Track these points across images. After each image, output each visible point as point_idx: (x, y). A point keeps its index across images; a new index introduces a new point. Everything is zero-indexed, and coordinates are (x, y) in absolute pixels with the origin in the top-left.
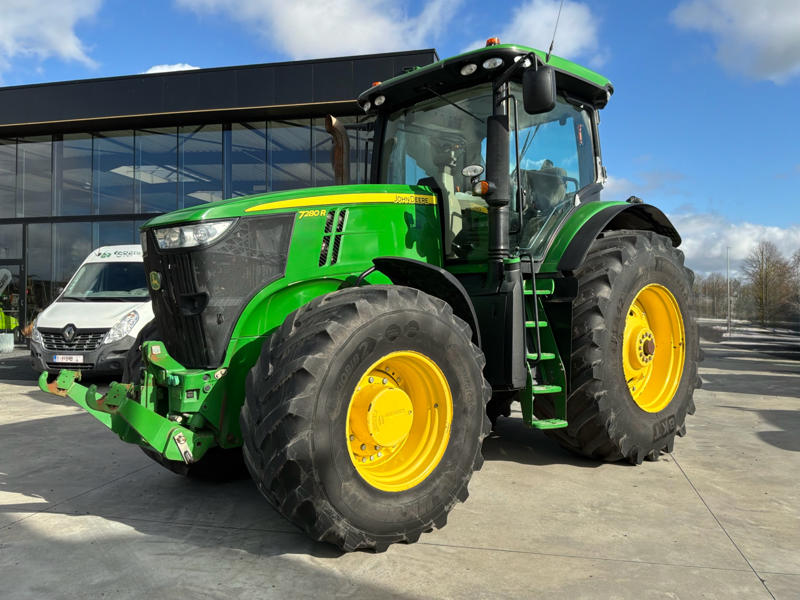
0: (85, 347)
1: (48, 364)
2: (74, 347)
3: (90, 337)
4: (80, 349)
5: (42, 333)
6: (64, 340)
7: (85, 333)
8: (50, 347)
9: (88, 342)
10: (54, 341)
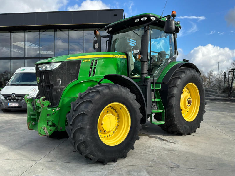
0: (19, 101)
1: (6, 106)
2: (15, 101)
3: (21, 97)
4: (17, 101)
5: (3, 96)
6: (12, 98)
7: (19, 96)
8: (6, 100)
9: (20, 99)
10: (8, 99)
